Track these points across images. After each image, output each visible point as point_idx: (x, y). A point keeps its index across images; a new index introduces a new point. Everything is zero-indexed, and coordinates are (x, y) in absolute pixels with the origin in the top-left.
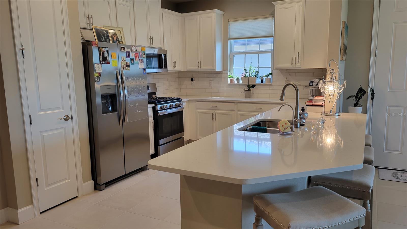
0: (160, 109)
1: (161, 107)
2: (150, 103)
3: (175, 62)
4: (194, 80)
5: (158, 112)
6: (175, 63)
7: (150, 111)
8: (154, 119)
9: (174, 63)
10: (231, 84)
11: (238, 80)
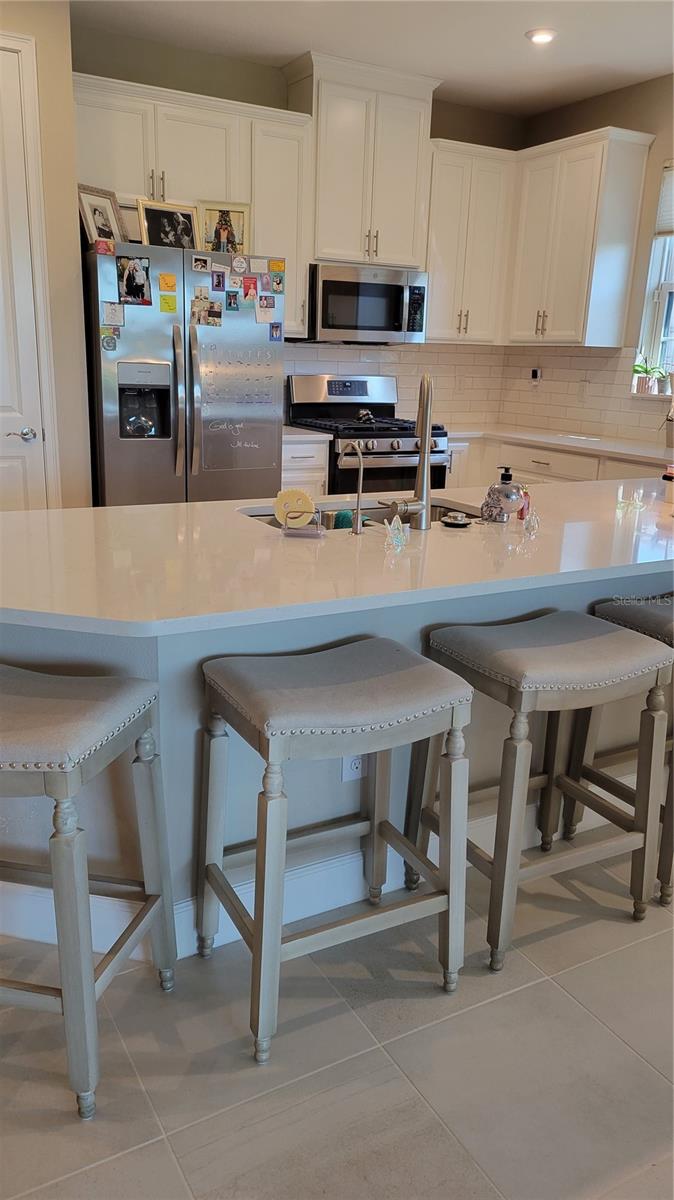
3: (465, 313)
4: (538, 375)
8: (330, 477)
10: (639, 395)
11: (661, 383)
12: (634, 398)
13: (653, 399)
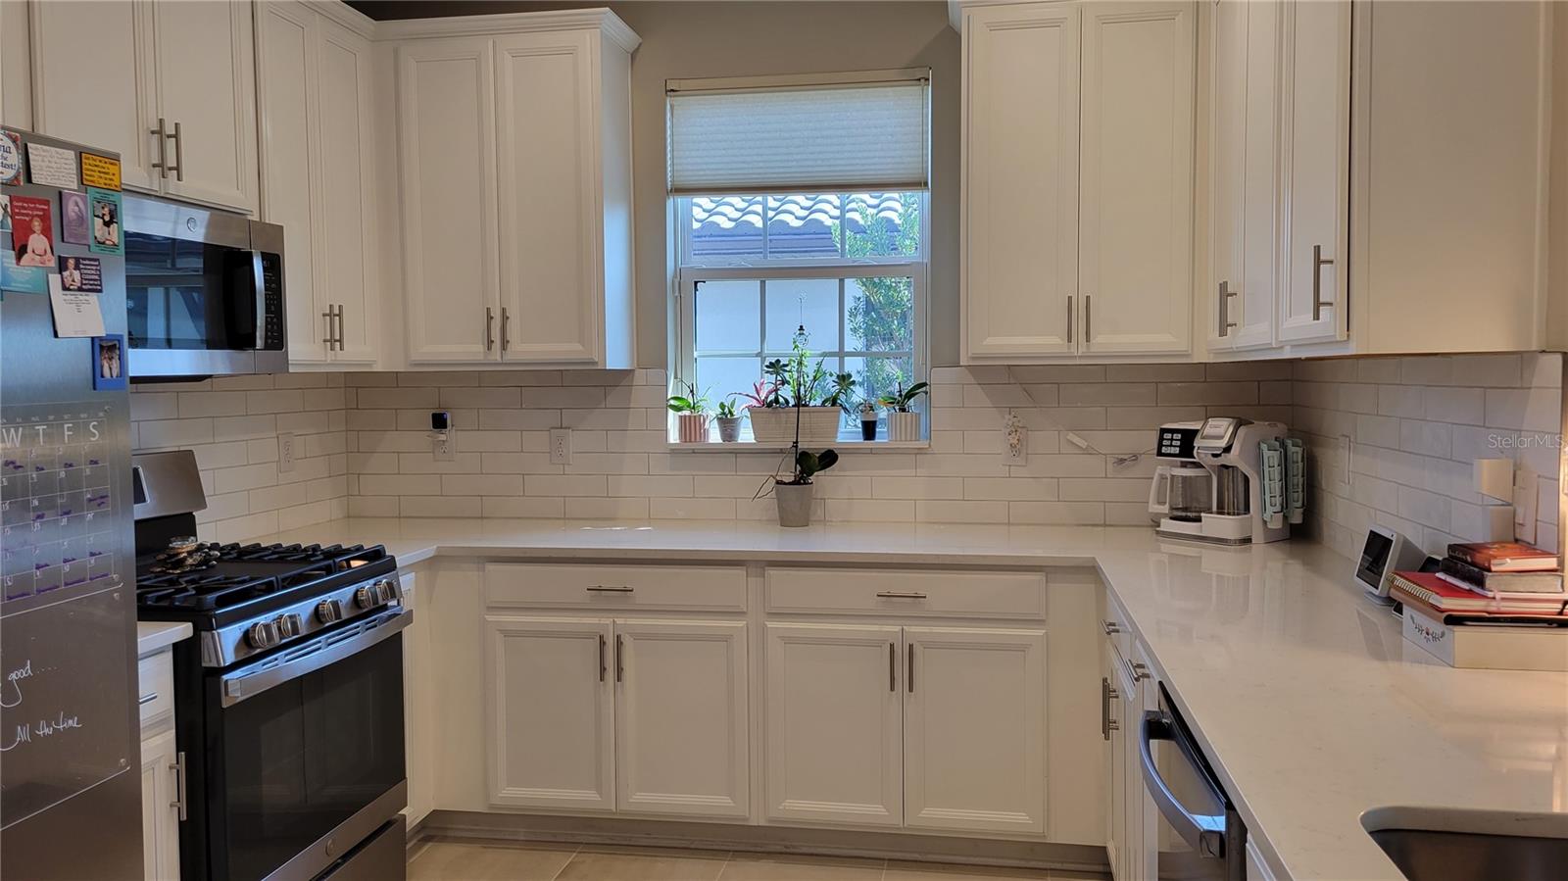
0: (237, 649)
1: (247, 639)
2: (151, 611)
3: (337, 311)
4: (449, 422)
5: (225, 677)
6: (334, 315)
7: (156, 682)
8: (185, 740)
9: (331, 315)
10: (689, 446)
11: (727, 422)
12: (674, 451)
13: (713, 451)
